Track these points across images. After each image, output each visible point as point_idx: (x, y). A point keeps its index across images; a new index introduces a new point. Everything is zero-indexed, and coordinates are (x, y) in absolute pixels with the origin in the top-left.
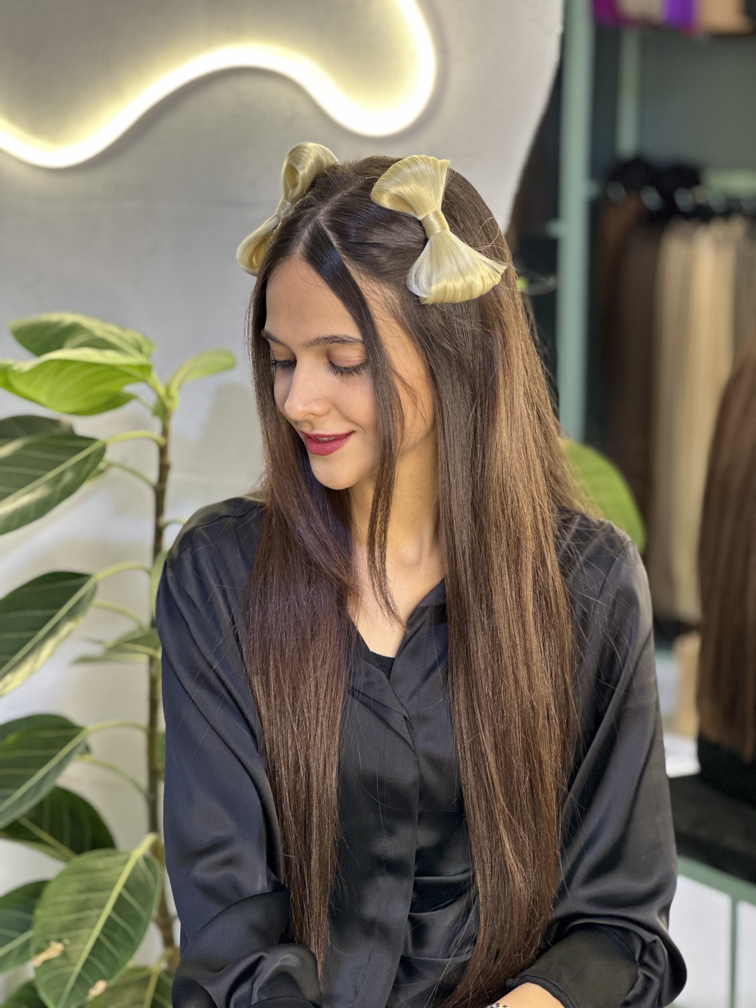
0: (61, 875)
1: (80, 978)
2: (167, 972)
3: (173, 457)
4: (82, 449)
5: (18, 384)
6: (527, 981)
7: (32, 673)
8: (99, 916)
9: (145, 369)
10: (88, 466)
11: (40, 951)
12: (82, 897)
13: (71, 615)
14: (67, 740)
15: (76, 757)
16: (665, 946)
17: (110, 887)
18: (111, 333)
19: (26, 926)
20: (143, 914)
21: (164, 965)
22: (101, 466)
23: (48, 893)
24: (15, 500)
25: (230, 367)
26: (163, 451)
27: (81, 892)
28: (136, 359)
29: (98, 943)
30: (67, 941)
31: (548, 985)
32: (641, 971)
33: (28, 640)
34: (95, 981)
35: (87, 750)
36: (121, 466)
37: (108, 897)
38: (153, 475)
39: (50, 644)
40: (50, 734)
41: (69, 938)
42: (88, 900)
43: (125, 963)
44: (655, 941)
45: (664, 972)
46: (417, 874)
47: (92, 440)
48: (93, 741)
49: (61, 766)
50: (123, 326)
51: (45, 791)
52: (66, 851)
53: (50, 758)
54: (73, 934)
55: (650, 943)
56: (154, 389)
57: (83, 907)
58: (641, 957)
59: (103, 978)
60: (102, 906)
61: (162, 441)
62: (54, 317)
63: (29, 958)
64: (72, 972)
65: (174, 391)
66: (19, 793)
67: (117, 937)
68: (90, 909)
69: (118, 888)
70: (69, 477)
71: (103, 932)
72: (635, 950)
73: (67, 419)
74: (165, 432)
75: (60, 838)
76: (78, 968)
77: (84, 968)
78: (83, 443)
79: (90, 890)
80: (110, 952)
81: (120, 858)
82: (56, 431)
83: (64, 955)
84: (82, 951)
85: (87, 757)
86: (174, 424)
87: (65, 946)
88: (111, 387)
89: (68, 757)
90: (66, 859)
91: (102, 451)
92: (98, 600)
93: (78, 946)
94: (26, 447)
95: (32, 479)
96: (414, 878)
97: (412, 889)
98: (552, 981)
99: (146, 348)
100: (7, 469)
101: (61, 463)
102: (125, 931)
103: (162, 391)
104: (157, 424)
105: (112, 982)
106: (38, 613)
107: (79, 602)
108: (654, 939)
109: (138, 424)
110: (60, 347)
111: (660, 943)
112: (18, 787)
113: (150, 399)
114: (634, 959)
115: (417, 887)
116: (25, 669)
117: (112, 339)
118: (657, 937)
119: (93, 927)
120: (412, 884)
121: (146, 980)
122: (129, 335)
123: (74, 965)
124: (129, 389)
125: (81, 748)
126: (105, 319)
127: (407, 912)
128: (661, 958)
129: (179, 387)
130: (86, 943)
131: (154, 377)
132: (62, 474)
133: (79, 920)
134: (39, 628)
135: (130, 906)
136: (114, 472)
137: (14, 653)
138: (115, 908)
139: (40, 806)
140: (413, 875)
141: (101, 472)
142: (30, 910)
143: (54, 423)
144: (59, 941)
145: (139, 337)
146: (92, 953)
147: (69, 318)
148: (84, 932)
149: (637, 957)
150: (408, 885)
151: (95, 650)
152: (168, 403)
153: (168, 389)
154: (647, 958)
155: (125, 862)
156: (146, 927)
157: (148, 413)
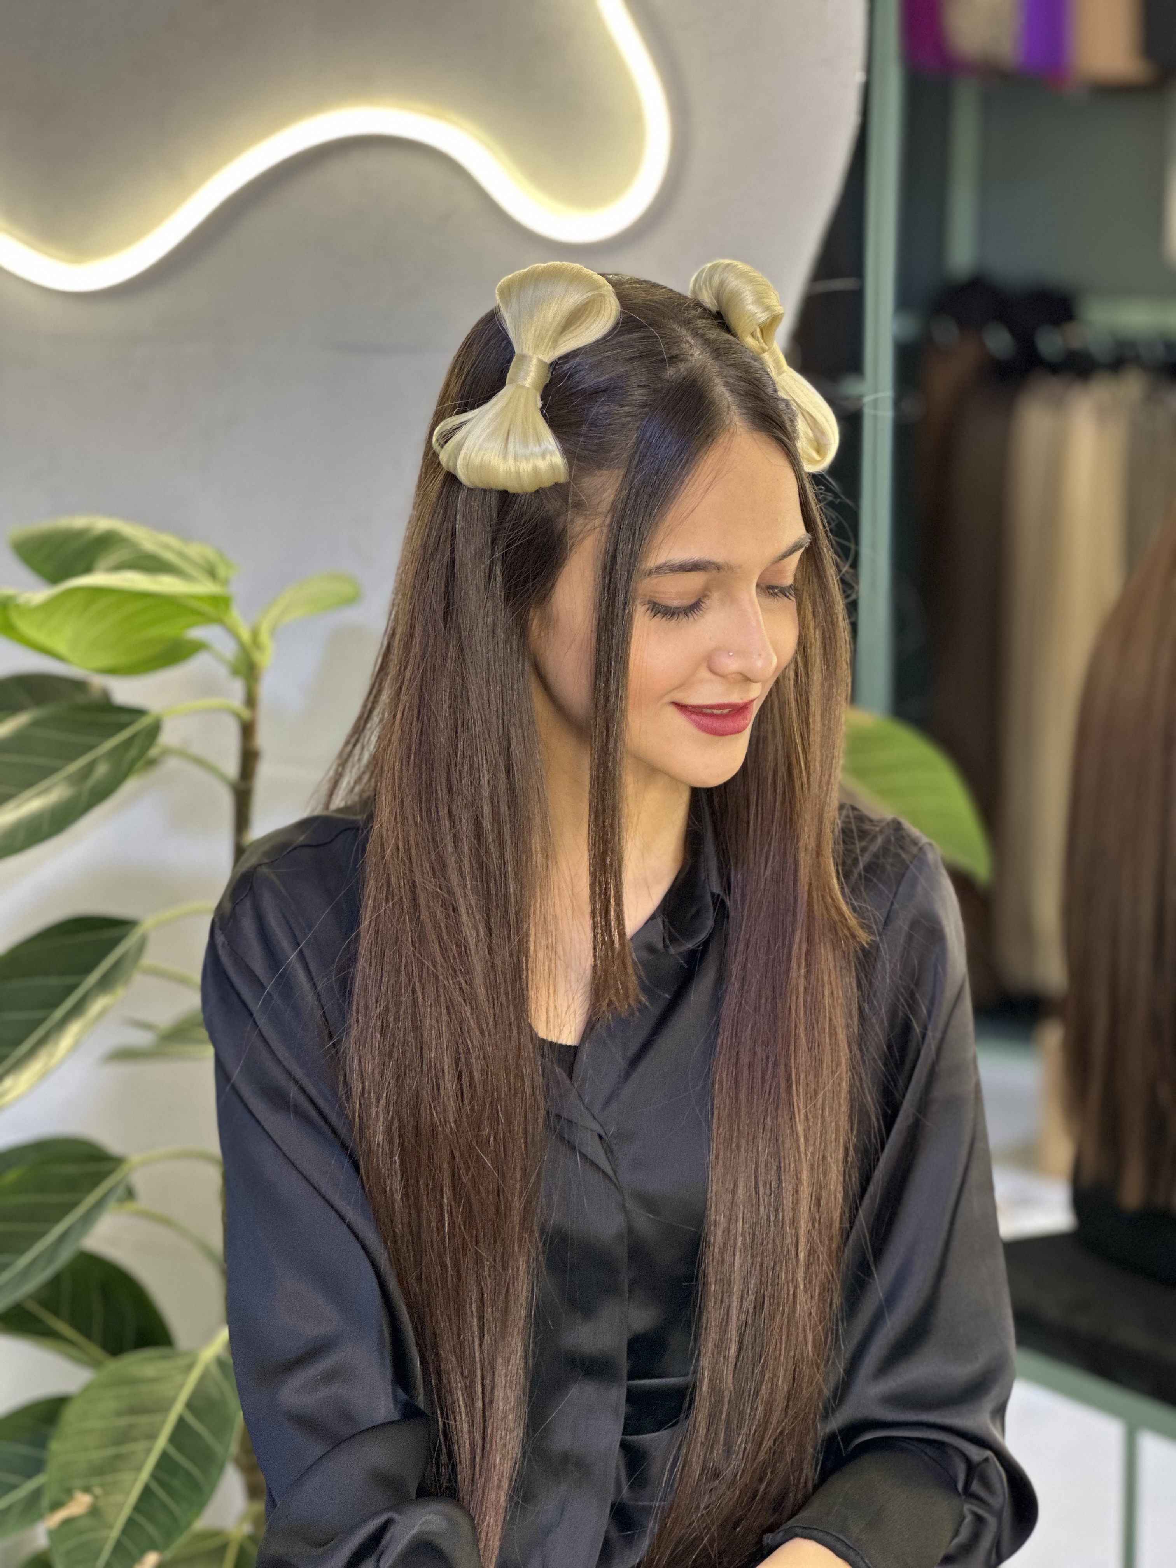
0: (87, 1389)
1: (119, 1546)
2: (252, 1538)
3: (263, 739)
4: (122, 727)
5: (24, 626)
6: (797, 1535)
7: (45, 1075)
8: (149, 1451)
9: (221, 602)
10: (133, 752)
11: (56, 1505)
12: (123, 1422)
13: (106, 984)
14: (97, 1179)
15: (112, 1204)
16: (1003, 1466)
17: (164, 1408)
18: (167, 547)
19: (35, 1467)
20: (218, 1448)
21: (247, 1528)
22: (153, 752)
23: (70, 1415)
24: (18, 807)
25: (352, 600)
26: (247, 730)
27: (119, 1414)
28: (205, 587)
29: (147, 1493)
30: (98, 1491)
31: (828, 1538)
32: (968, 1508)
33: (41, 1021)
34: (143, 1552)
35: (130, 1194)
36: (183, 754)
37: (163, 1422)
38: (231, 767)
39: (74, 1029)
40: (71, 1169)
41: (102, 1485)
42: (131, 1426)
43: (189, 1524)
44: (986, 1460)
45: (1003, 1507)
46: (631, 1377)
47: (138, 713)
48: (139, 1179)
49: (89, 1219)
50: (185, 536)
51: (64, 1256)
52: (96, 1351)
53: (73, 1206)
54: (109, 1478)
55: (979, 1464)
56: (233, 633)
57: (123, 1437)
58: (967, 1484)
59: (153, 1546)
60: (152, 1436)
61: (246, 714)
62: (79, 522)
63: (40, 1517)
64: (107, 1538)
65: (265, 638)
66: (24, 1260)
67: (176, 1483)
68: (135, 1440)
69: (178, 1408)
70: (102, 769)
71: (154, 1476)
72: (956, 1476)
73: (98, 681)
74: (251, 701)
75: (87, 1332)
76: (115, 1533)
77: (125, 1531)
78: (124, 718)
79: (134, 1411)
80: (165, 1507)
81: (182, 1362)
82: (80, 699)
83: (94, 1511)
84: (123, 1505)
85: (130, 1206)
86: (266, 689)
87: (96, 1497)
88: (168, 631)
89: (99, 1205)
90: (96, 1364)
91: (154, 730)
92: (149, 959)
93: (118, 1498)
94: (35, 724)
95: (47, 772)
96: (626, 1383)
97: (625, 1400)
98: (834, 1533)
99: (222, 571)
100: (7, 758)
101: (90, 748)
102: (188, 1475)
103: (245, 635)
104: (237, 688)
105: (169, 1554)
106: (54, 981)
107: (117, 966)
108: (985, 1456)
109: (207, 688)
110: (88, 569)
111: (994, 1462)
112: (21, 1252)
113: (227, 648)
114: (957, 1489)
115: (632, 1397)
116: (35, 1068)
117: (170, 556)
118: (989, 1453)
119: (139, 1469)
120: (624, 1391)
121: (220, 1551)
122: (195, 550)
123: (111, 1527)
124: (197, 633)
125: (120, 1191)
126: (159, 525)
127: (618, 1436)
128: (997, 1486)
129: (273, 632)
130: (128, 1494)
131: (236, 616)
132: (91, 765)
133: (118, 1457)
134: (56, 1005)
135: (196, 1435)
136: (172, 764)
137: (17, 1042)
138: (173, 1439)
139: (56, 1281)
140: (626, 1378)
141: (152, 763)
142: (41, 1442)
143: (79, 686)
144: (87, 1490)
145: (210, 553)
146: (137, 1508)
147: (102, 524)
148: (125, 1476)
149: (960, 1486)
150: (617, 1395)
151: (142, 1039)
152: (258, 657)
153: (255, 634)
154: (976, 1487)
155: (190, 1367)
156: (221, 1468)
157: (222, 672)
